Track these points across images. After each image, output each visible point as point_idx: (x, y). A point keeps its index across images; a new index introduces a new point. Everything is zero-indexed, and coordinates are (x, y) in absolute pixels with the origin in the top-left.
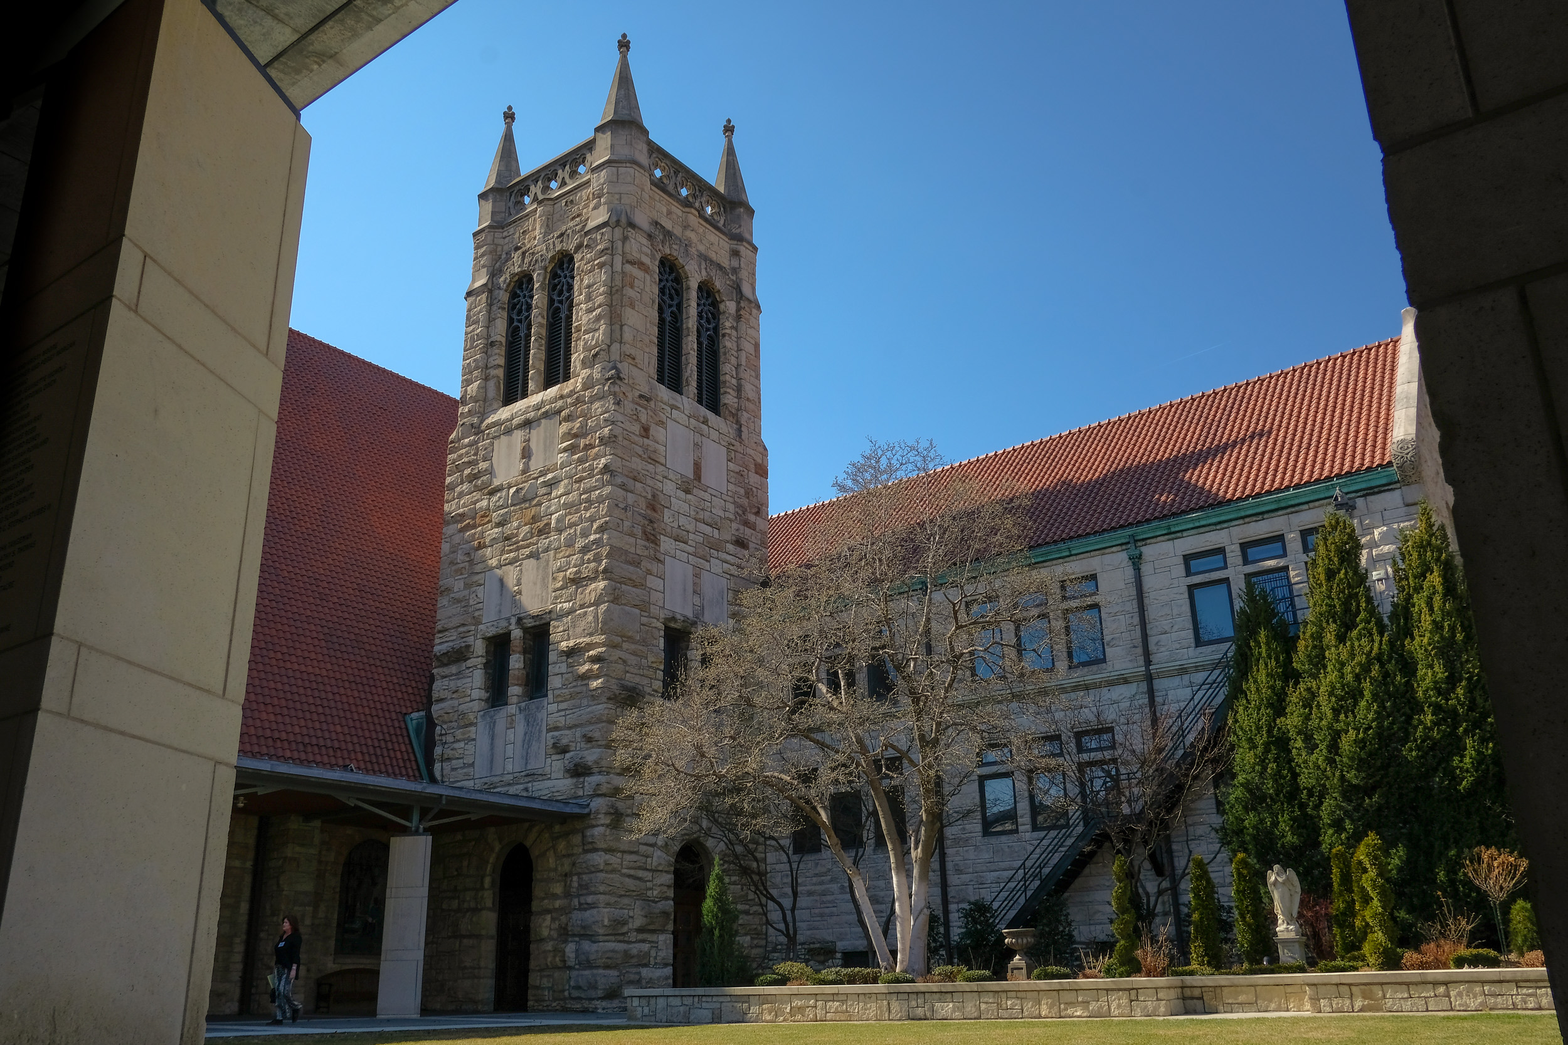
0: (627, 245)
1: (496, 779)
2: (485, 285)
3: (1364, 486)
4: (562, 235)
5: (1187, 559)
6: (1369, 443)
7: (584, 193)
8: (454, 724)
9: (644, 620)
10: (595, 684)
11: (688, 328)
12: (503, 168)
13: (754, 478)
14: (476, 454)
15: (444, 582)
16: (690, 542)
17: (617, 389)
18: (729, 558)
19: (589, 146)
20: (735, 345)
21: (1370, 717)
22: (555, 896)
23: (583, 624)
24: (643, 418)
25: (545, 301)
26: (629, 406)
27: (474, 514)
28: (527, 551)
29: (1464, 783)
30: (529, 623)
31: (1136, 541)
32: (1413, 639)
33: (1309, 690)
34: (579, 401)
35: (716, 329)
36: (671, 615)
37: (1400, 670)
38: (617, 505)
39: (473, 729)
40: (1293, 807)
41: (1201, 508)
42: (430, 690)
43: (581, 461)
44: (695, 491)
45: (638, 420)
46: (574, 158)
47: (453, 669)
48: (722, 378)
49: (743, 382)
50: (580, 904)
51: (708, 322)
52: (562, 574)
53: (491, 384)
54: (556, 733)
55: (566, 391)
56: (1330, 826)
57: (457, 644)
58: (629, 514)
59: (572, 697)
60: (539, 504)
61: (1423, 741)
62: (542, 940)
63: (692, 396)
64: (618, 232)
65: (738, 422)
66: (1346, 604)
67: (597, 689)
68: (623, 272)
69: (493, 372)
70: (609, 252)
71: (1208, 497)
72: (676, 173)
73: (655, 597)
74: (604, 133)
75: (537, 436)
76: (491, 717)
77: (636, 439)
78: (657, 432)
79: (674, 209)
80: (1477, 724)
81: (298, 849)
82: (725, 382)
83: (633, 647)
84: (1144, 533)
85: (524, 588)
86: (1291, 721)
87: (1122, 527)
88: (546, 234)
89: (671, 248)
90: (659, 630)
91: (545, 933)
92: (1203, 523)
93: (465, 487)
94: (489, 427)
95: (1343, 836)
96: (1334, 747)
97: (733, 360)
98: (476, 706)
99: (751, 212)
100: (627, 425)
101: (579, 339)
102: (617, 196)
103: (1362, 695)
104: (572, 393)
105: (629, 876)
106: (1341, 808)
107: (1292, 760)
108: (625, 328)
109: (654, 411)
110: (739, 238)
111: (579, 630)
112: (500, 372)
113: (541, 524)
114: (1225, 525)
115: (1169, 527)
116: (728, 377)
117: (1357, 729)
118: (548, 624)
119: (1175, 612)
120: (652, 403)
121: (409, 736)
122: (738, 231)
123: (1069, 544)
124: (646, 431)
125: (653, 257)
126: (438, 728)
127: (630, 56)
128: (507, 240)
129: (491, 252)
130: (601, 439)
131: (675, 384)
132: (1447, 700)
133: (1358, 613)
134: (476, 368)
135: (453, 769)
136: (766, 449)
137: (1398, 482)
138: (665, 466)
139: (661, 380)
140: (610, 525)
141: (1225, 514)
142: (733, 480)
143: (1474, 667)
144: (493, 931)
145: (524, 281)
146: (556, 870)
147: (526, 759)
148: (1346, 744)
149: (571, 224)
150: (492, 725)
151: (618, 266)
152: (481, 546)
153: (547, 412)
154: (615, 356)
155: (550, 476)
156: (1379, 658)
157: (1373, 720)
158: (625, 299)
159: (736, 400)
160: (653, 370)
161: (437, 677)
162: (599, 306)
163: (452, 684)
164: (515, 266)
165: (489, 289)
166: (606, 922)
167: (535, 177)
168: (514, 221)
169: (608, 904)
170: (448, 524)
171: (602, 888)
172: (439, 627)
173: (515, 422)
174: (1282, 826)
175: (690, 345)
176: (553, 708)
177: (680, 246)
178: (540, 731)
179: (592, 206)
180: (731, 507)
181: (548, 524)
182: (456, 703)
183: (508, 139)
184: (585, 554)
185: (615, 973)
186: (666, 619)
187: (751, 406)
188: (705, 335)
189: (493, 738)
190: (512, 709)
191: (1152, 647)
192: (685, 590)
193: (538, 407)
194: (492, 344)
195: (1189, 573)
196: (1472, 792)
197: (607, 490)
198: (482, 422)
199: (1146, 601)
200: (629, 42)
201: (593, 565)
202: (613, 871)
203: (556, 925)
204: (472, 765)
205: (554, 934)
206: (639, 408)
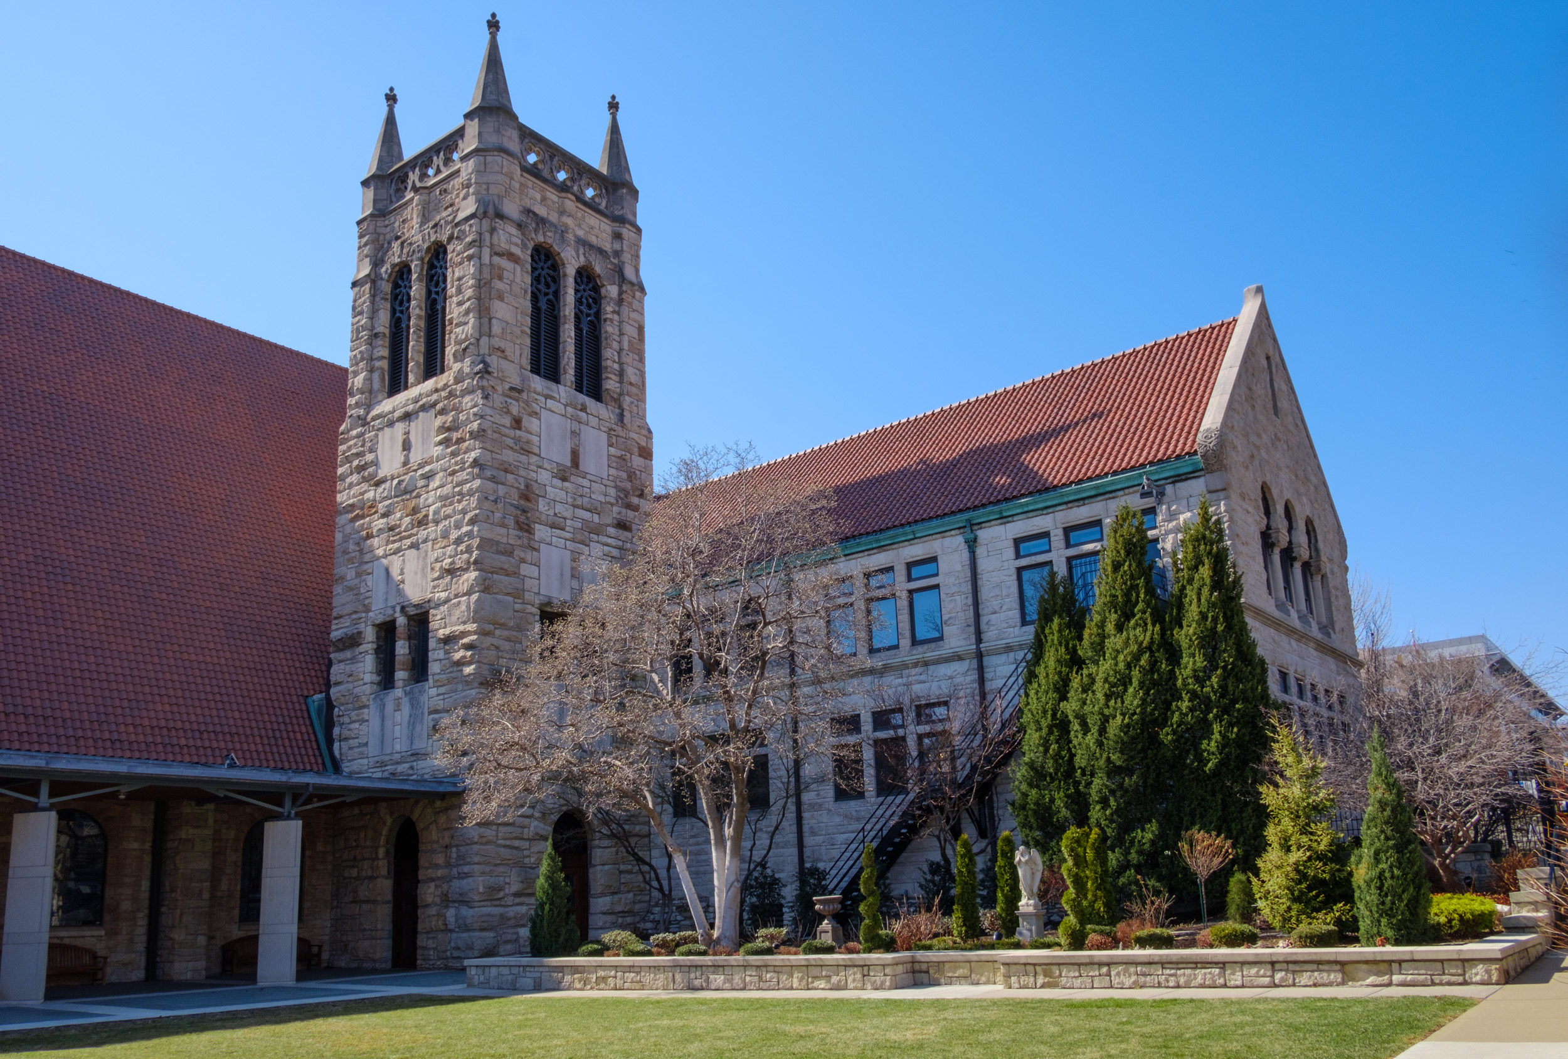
0: (495, 237)
1: (386, 758)
2: (368, 276)
3: (1172, 473)
4: (436, 225)
5: (1018, 542)
6: (1186, 429)
7: (457, 182)
8: (350, 706)
9: (518, 607)
10: (468, 670)
11: (565, 316)
12: (384, 154)
13: (637, 462)
14: (363, 446)
15: (338, 571)
16: (567, 529)
17: (485, 383)
18: (610, 541)
19: (460, 133)
20: (617, 329)
21: (1135, 703)
22: (437, 866)
23: (457, 613)
24: (515, 410)
25: (424, 292)
26: (498, 399)
27: (362, 505)
28: (408, 542)
29: (1210, 764)
30: (412, 611)
31: (972, 525)
32: (1181, 627)
33: (1090, 675)
34: (451, 394)
35: (598, 314)
36: (546, 600)
37: (1167, 660)
38: (486, 498)
39: (366, 711)
40: (1069, 784)
41: (1031, 494)
42: (329, 674)
43: (454, 454)
44: (573, 478)
45: (508, 412)
46: (447, 145)
47: (348, 654)
48: (603, 364)
49: (625, 366)
50: (459, 873)
51: (589, 307)
52: (438, 565)
53: (376, 376)
54: (436, 716)
55: (440, 385)
56: (1098, 802)
57: (350, 631)
58: (500, 506)
59: (449, 681)
60: (418, 496)
61: (1178, 726)
62: (427, 906)
63: (569, 384)
64: (486, 224)
65: (620, 407)
66: (1127, 595)
67: (470, 675)
68: (491, 264)
69: (378, 364)
70: (477, 244)
71: (1039, 482)
72: (552, 157)
73: (529, 583)
74: (472, 120)
75: (416, 428)
76: (381, 700)
77: (507, 431)
78: (531, 423)
79: (549, 195)
80: (1226, 710)
81: (192, 831)
82: (606, 368)
83: (506, 633)
84: (978, 517)
85: (406, 577)
86: (1069, 707)
87: (961, 511)
88: (422, 224)
89: (545, 236)
90: (535, 615)
91: (430, 899)
92: (1031, 508)
93: (355, 478)
94: (373, 419)
95: (1108, 812)
96: (1102, 731)
97: (615, 345)
98: (368, 689)
99: (634, 193)
100: (497, 419)
101: (451, 332)
102: (485, 186)
103: (1131, 683)
104: (446, 386)
105: (505, 846)
106: (1107, 786)
107: (1070, 742)
108: (494, 321)
109: (527, 403)
110: (621, 220)
111: (454, 619)
112: (385, 364)
113: (420, 516)
114: (1051, 510)
115: (1001, 512)
116: (609, 363)
117: (1123, 714)
118: (427, 612)
119: (1004, 593)
120: (524, 396)
121: (310, 717)
122: (620, 213)
123: (915, 527)
124: (517, 423)
125: (524, 246)
126: (336, 710)
127: (500, 37)
128: (388, 229)
129: (373, 242)
130: (471, 433)
131: (553, 374)
132: (1203, 687)
133: (1137, 602)
134: (362, 359)
135: (350, 748)
136: (650, 431)
137: (1202, 470)
138: (539, 456)
139: (536, 370)
140: (480, 518)
141: (1051, 499)
142: (614, 465)
143: (1230, 656)
144: (389, 896)
145: (402, 272)
146: (438, 842)
147: (412, 739)
148: (1114, 727)
149: (444, 214)
150: (382, 707)
151: (486, 259)
152: (369, 536)
153: (423, 405)
154: (484, 350)
155: (427, 468)
156: (1149, 648)
157: (1138, 706)
158: (494, 292)
159: (618, 385)
160: (526, 362)
161: (334, 661)
162: (469, 299)
163: (348, 668)
164: (395, 256)
165: (373, 279)
166: (481, 889)
167: (413, 163)
168: (395, 210)
169: (483, 873)
170: (341, 513)
171: (476, 859)
172: (334, 614)
173: (397, 414)
174: (1058, 802)
175: (568, 333)
176: (433, 692)
177: (555, 232)
178: (423, 714)
179: (461, 196)
180: (612, 492)
181: (426, 516)
182: (351, 686)
183: (390, 122)
184: (458, 545)
185: (492, 934)
186: (541, 605)
187: (634, 390)
188: (585, 320)
189: (383, 719)
190: (398, 692)
191: (983, 627)
192: (562, 575)
193: (416, 401)
194: (376, 335)
195: (1018, 556)
196: (1216, 772)
197: (477, 483)
198: (368, 413)
199: (980, 583)
200: (498, 22)
201: (466, 556)
202: (488, 843)
203: (438, 892)
204: (366, 744)
205: (438, 900)
206: (509, 401)
